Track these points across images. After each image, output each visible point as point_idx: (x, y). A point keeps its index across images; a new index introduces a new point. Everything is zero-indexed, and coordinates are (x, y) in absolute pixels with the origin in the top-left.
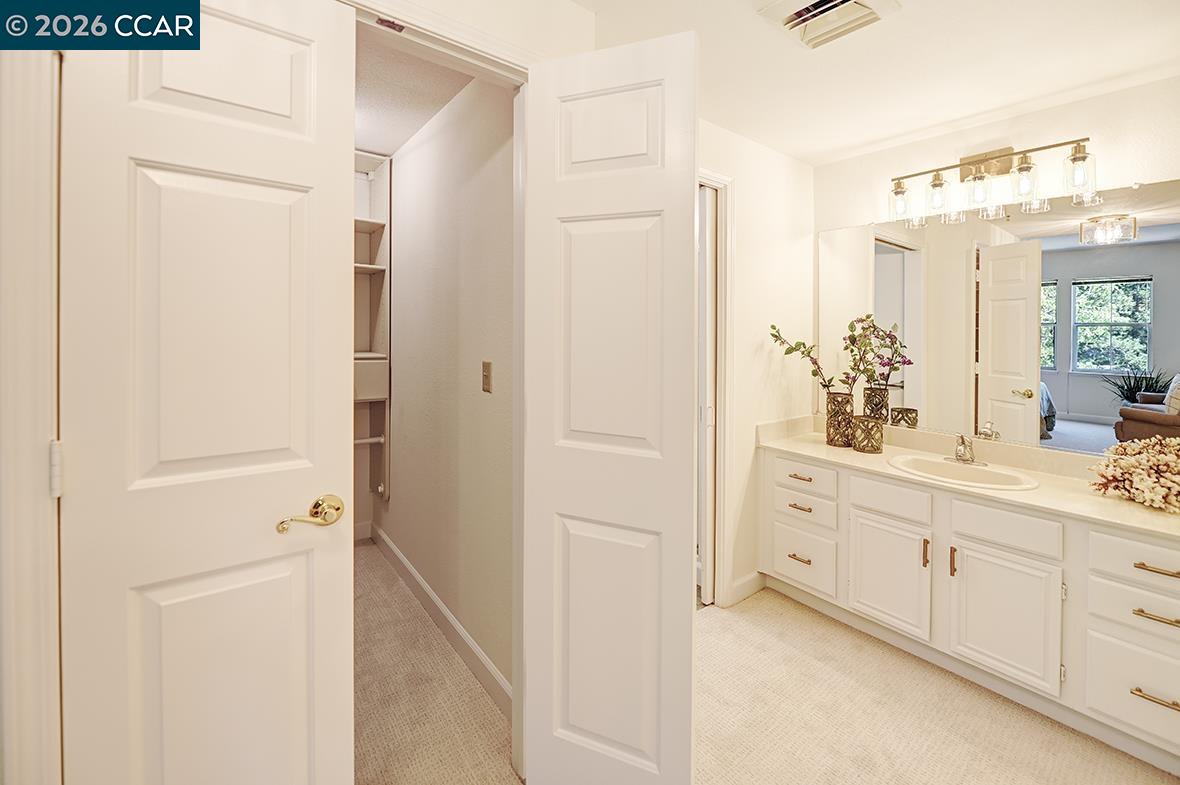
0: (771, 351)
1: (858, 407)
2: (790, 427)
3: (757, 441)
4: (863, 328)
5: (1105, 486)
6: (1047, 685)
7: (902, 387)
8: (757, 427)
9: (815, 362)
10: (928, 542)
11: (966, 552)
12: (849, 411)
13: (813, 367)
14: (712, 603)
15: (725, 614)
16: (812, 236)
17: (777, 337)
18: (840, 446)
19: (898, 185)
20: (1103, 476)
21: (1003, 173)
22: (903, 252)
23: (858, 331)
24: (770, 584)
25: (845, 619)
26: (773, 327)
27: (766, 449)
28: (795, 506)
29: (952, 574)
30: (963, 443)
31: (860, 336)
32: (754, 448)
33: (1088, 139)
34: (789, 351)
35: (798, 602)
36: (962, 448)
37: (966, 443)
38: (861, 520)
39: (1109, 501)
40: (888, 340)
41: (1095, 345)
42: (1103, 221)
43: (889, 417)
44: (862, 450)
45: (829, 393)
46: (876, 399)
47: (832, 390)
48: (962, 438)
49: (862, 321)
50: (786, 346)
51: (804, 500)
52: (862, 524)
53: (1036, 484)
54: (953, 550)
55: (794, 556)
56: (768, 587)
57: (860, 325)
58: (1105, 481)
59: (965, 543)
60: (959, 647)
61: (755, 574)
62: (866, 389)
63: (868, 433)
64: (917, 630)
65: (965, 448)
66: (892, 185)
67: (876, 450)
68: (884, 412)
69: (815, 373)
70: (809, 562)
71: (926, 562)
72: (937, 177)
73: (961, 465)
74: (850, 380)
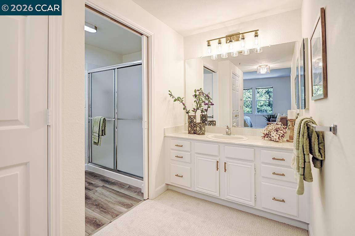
0: (169, 101)
1: (198, 120)
2: (176, 129)
3: (164, 134)
4: (199, 93)
5: (265, 137)
6: (251, 203)
7: (213, 117)
8: (164, 129)
9: (184, 105)
10: (218, 162)
11: (229, 163)
12: (195, 121)
13: (183, 107)
14: (148, 199)
15: (152, 201)
16: (183, 61)
17: (171, 95)
18: (192, 134)
19: (209, 43)
20: (264, 134)
21: (237, 41)
22: (212, 73)
23: (197, 93)
24: (170, 187)
25: (193, 195)
26: (169, 91)
27: (167, 137)
28: (177, 157)
29: (225, 172)
30: (228, 128)
31: (198, 95)
32: (163, 137)
33: (258, 30)
34: (175, 100)
35: (179, 192)
36: (227, 130)
37: (229, 128)
38: (198, 158)
39: (265, 141)
40: (207, 97)
41: (261, 109)
42: (262, 67)
43: (208, 124)
44: (199, 134)
45: (189, 116)
46: (204, 118)
47: (190, 114)
48: (228, 126)
49: (199, 90)
50: (174, 99)
51: (180, 154)
52: (198, 159)
53: (247, 139)
54: (225, 163)
55: (177, 175)
56: (169, 189)
57: (198, 92)
58: (264, 135)
59: (228, 160)
60: (228, 196)
61: (164, 185)
62: (201, 115)
63: (201, 128)
64: (216, 194)
65: (229, 130)
66: (207, 43)
67: (203, 134)
68: (206, 122)
69: (184, 109)
70: (182, 177)
71: (218, 169)
72: (220, 41)
73: (228, 136)
74: (195, 110)
